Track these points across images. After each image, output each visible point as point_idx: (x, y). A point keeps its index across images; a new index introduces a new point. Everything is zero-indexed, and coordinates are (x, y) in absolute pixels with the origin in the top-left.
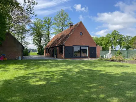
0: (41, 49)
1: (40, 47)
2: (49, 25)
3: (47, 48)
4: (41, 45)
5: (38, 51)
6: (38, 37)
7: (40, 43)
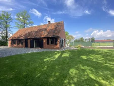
2: (7, 19)
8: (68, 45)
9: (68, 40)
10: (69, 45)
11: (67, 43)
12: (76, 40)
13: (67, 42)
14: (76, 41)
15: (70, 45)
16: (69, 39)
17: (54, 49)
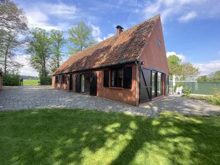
0: (44, 76)
1: (44, 73)
2: (59, 43)
3: (59, 75)
4: (45, 70)
5: (40, 78)
6: (41, 57)
7: (44, 66)
8: (177, 91)
9: (179, 77)
10: (179, 89)
11: (174, 84)
12: (204, 77)
13: (174, 81)
14: (203, 80)
15: (183, 92)
16: (179, 75)
17: (120, 101)
